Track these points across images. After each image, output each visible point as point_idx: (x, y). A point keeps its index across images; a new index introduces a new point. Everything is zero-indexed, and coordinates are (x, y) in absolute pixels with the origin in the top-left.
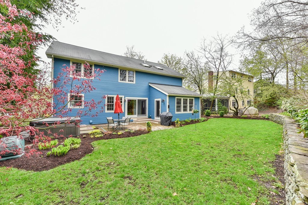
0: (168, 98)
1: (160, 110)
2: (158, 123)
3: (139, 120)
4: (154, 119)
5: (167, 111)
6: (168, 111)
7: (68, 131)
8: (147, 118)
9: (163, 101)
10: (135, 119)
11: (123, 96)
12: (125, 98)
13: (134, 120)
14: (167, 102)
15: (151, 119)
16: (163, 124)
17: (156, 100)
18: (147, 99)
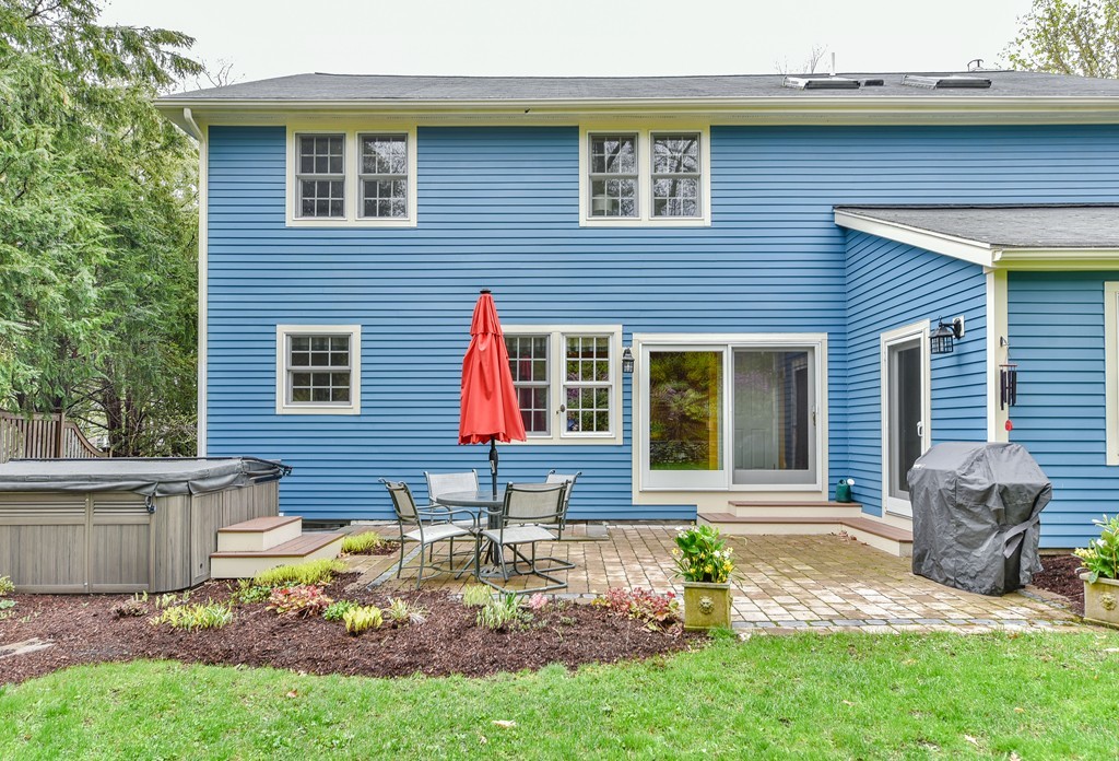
0: (994, 299)
1: (925, 424)
2: (894, 549)
3: (742, 513)
4: (877, 509)
5: (992, 437)
6: (995, 431)
7: (101, 550)
8: (825, 497)
9: (949, 336)
10: (718, 506)
11: (617, 329)
12: (627, 341)
13: (705, 506)
14: (991, 343)
15: (854, 512)
16: (928, 563)
17: (889, 338)
18: (818, 340)
